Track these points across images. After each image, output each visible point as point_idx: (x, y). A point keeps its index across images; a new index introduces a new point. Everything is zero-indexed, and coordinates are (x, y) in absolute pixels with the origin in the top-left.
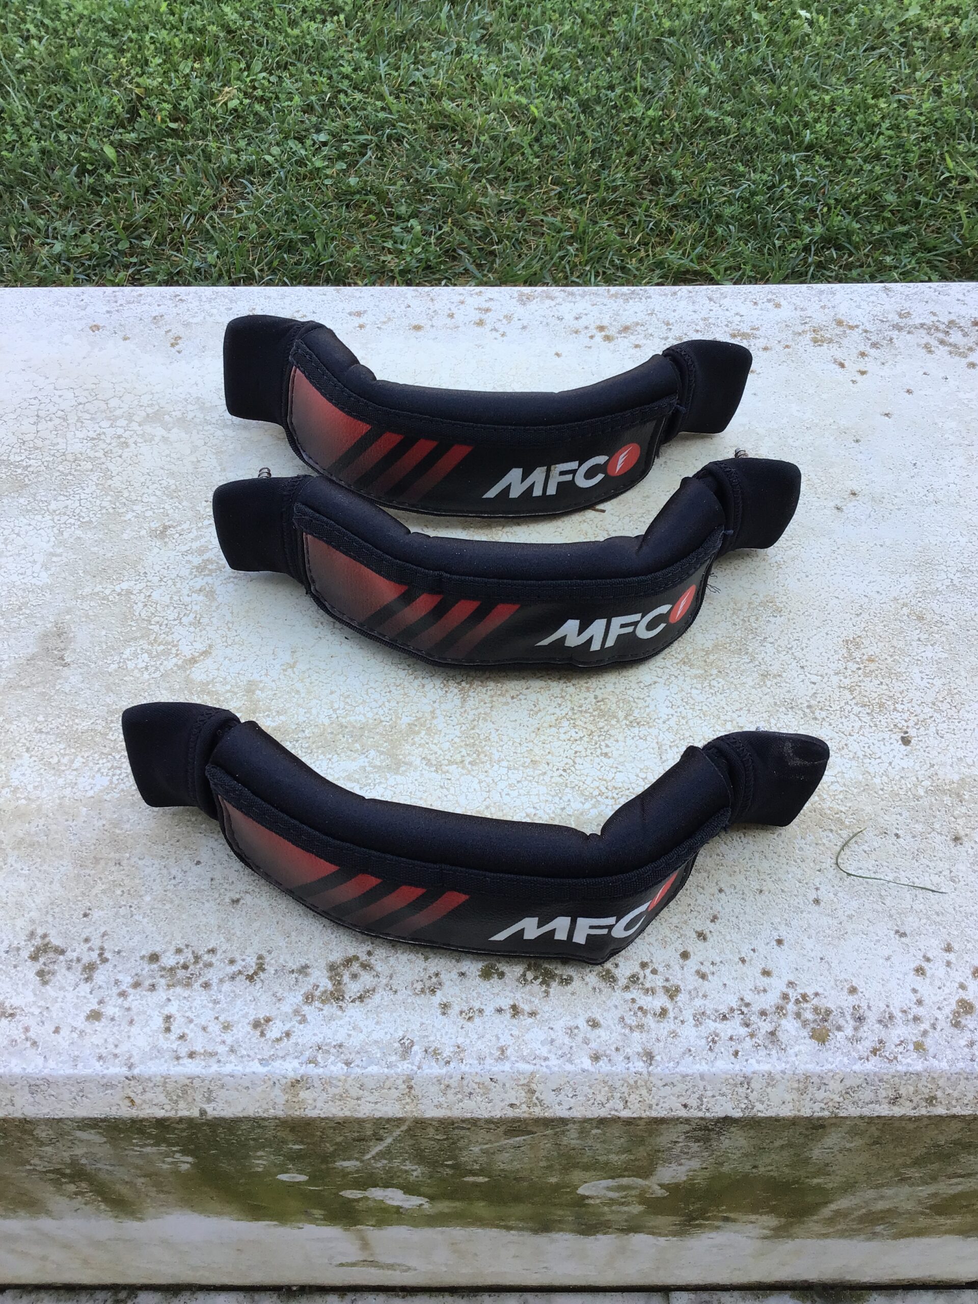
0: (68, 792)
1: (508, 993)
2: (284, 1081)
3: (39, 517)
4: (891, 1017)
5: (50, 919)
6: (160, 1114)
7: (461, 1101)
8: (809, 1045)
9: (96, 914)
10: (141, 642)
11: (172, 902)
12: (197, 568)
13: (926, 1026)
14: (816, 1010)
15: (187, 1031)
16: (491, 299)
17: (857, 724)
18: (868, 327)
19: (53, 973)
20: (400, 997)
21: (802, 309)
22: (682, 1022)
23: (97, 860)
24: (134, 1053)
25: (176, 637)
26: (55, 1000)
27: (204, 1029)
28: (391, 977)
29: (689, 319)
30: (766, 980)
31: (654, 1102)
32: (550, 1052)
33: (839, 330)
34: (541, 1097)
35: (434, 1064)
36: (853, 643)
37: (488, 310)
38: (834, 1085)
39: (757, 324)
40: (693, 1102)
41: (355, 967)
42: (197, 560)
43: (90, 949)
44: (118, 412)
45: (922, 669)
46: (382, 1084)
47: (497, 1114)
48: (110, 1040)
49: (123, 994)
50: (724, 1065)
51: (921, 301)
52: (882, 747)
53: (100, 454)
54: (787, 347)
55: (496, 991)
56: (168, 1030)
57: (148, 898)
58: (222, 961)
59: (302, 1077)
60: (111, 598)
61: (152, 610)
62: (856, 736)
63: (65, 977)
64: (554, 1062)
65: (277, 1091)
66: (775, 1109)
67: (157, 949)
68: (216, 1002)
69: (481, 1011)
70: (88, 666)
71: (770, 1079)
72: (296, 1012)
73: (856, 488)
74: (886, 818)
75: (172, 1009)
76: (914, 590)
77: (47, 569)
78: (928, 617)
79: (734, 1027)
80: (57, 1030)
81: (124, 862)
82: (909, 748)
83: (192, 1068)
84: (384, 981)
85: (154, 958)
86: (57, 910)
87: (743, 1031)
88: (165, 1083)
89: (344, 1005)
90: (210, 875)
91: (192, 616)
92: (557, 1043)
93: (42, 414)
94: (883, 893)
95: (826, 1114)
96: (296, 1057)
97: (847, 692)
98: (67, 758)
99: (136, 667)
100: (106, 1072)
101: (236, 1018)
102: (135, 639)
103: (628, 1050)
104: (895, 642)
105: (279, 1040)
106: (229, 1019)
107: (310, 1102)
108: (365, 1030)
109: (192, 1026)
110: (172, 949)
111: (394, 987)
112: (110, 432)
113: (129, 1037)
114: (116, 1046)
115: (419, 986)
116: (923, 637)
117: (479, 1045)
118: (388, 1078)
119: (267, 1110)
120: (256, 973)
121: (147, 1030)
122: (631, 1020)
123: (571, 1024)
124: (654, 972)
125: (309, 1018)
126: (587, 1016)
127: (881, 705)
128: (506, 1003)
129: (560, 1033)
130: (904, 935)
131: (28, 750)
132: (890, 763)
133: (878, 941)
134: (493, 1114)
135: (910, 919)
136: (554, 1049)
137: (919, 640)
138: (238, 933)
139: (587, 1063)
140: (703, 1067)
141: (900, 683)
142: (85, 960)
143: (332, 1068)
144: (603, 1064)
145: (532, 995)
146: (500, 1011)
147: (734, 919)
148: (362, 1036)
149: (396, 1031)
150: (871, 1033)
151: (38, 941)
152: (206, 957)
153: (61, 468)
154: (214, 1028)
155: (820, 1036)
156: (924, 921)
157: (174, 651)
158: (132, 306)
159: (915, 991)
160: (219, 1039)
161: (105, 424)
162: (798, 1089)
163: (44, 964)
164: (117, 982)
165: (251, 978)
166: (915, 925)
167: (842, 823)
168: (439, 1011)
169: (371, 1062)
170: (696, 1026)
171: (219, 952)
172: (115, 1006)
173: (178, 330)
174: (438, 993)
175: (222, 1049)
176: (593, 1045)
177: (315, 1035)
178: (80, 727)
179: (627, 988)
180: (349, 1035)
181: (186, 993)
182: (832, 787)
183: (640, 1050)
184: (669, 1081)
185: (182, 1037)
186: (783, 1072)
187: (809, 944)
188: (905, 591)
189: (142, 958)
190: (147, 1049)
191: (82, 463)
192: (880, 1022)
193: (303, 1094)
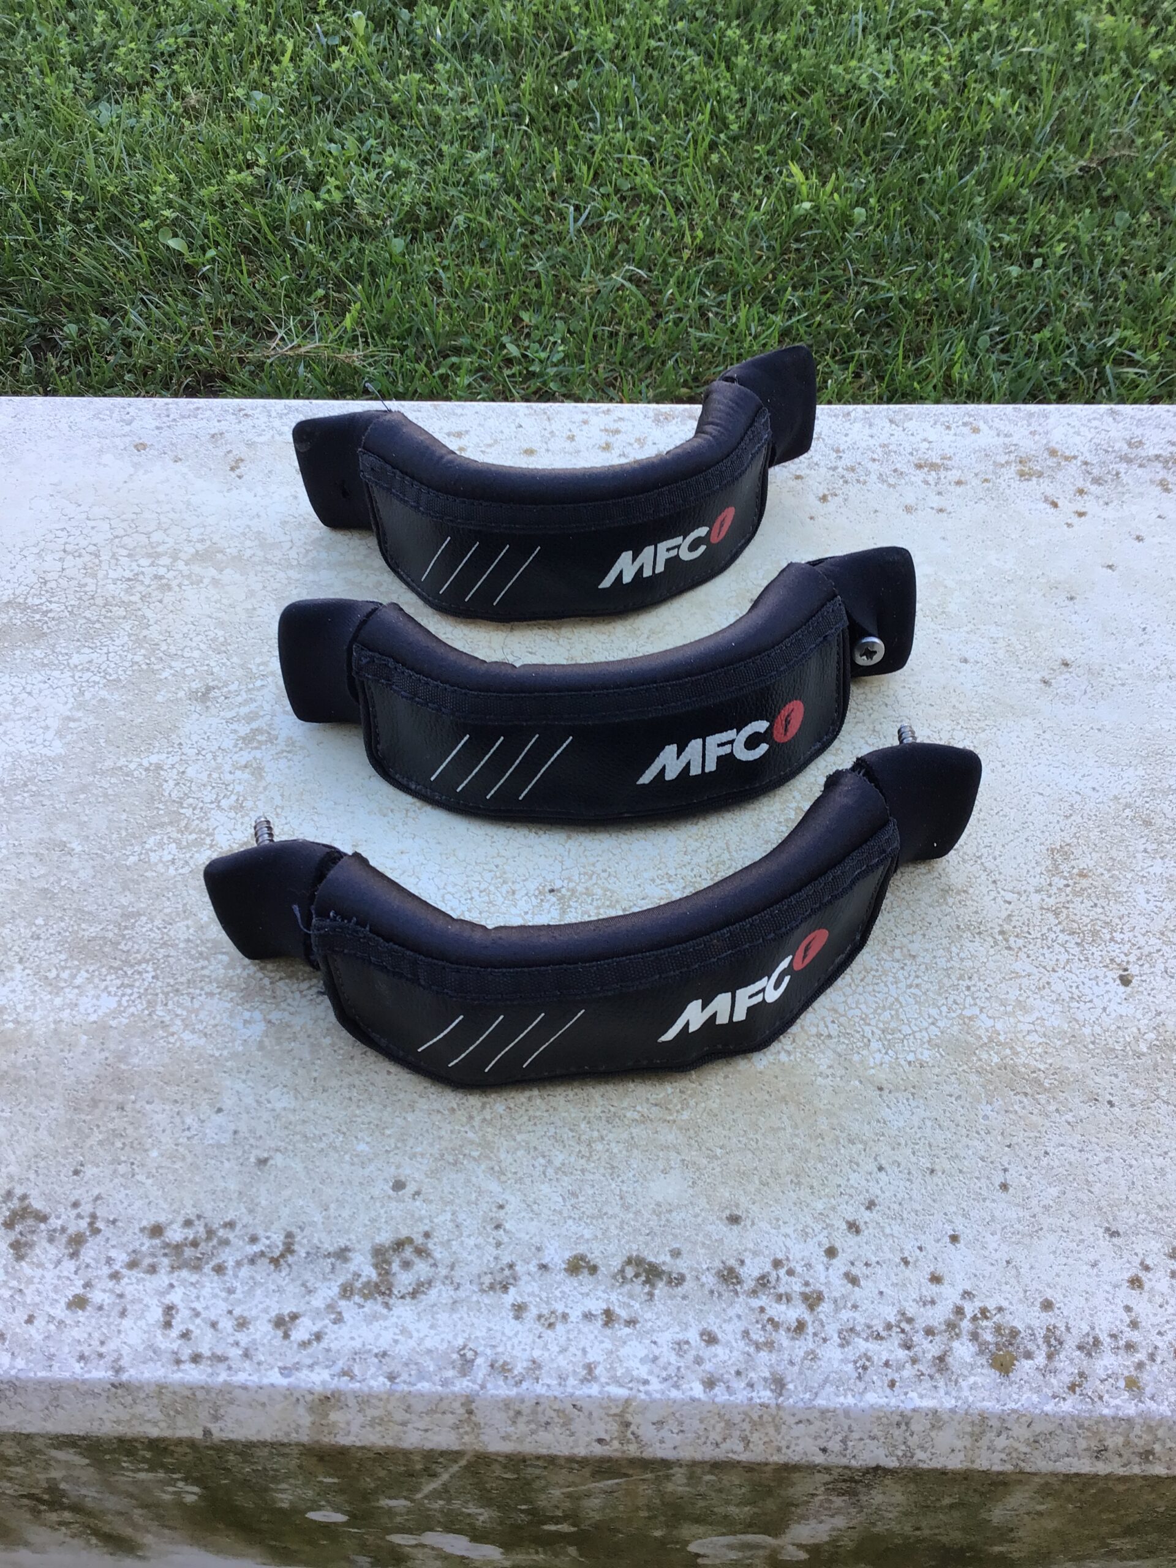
0: (65, 1014)
1: (600, 1293)
2: (309, 1398)
3: (56, 673)
4: (1097, 1342)
5: (32, 1176)
6: (154, 1432)
7: (533, 1432)
8: (987, 1376)
9: (90, 1171)
10: (169, 829)
11: (184, 1159)
12: (244, 739)
13: (1141, 1356)
14: (998, 1329)
15: (191, 1327)
16: (621, 419)
17: (1064, 957)
18: (1089, 458)
19: (31, 1245)
20: (462, 1294)
21: (1006, 436)
22: (825, 1340)
23: (95, 1103)
24: (124, 1352)
25: (212, 823)
26: (30, 1281)
27: (214, 1325)
28: (452, 1267)
29: (864, 445)
30: (935, 1288)
31: (783, 1444)
32: (651, 1373)
33: (1051, 462)
34: (639, 1432)
35: (501, 1383)
36: (1060, 853)
37: (617, 432)
38: (1020, 1432)
39: (949, 452)
40: (835, 1445)
41: (408, 1253)
42: (244, 729)
43: (79, 1216)
44: (160, 549)
45: (1148, 888)
46: (436, 1406)
47: (581, 1451)
48: (96, 1335)
49: (115, 1276)
50: (876, 1398)
51: (1158, 427)
52: (1095, 988)
53: (136, 598)
54: (986, 480)
55: (585, 1290)
56: (168, 1325)
57: (154, 1153)
58: (241, 1237)
59: (333, 1395)
60: (136, 773)
61: (186, 790)
62: (1061, 972)
63: (45, 1251)
64: (655, 1386)
65: (301, 1410)
66: (942, 1459)
67: (162, 1219)
68: (231, 1291)
69: (565, 1316)
70: (103, 857)
71: (936, 1419)
72: (331, 1307)
73: (1069, 657)
74: (1097, 1079)
75: (175, 1297)
76: (1140, 788)
77: (61, 737)
78: (1158, 821)
79: (890, 1350)
80: (30, 1320)
81: (128, 1107)
82: (1129, 989)
83: (193, 1374)
84: (444, 1272)
85: (157, 1231)
86: (42, 1164)
87: (902, 1354)
88: (160, 1392)
89: (391, 1302)
90: (232, 1127)
91: (234, 797)
92: (662, 1361)
93: (69, 548)
94: (1091, 1178)
95: (1008, 1467)
96: (327, 1367)
97: (1050, 915)
98: (67, 972)
99: (161, 861)
100: (87, 1376)
101: (254, 1313)
102: (162, 825)
103: (752, 1375)
104: (1114, 853)
105: (304, 1345)
106: (246, 1314)
107: (342, 1425)
108: (415, 1334)
109: (198, 1321)
110: (180, 1220)
111: (457, 1280)
112: (150, 571)
113: (119, 1332)
114: (102, 1343)
115: (487, 1280)
116: (1151, 847)
117: (562, 1361)
118: (441, 1400)
119: (288, 1434)
120: (282, 1256)
121: (142, 1323)
122: (758, 1336)
123: (680, 1337)
124: (791, 1273)
125: (346, 1315)
126: (701, 1328)
127: (1095, 933)
128: (596, 1306)
129: (665, 1349)
130: (1115, 1234)
131: (21, 961)
132: (1104, 1009)
133: (1082, 1241)
134: (576, 1451)
135: (1125, 1213)
136: (656, 1370)
137: (1145, 851)
138: (264, 1203)
139: (698, 1390)
140: (850, 1400)
141: (1119, 906)
142: (72, 1230)
143: (373, 1383)
144: (719, 1390)
145: (631, 1296)
146: (588, 1316)
147: (896, 1207)
148: (412, 1343)
149: (455, 1336)
150: (1069, 1363)
151: (15, 1204)
152: (221, 1233)
153: (87, 614)
154: (226, 1324)
155: (1003, 1365)
156: (1142, 1216)
157: (208, 841)
158: (186, 421)
159: (1128, 1309)
160: (231, 1340)
161: (145, 562)
162: (972, 1434)
163: (21, 1233)
164: (109, 1261)
165: (275, 1261)
166: (1132, 1221)
167: (1041, 1085)
168: (511, 1314)
169: (422, 1376)
170: (842, 1346)
171: (239, 1226)
172: (104, 1291)
173: (241, 451)
174: (512, 1290)
175: (235, 1353)
176: (708, 1366)
177: (352, 1338)
178: (86, 933)
179: (754, 1293)
180: (396, 1341)
181: (194, 1278)
182: (1028, 1038)
183: (768, 1375)
184: (803, 1417)
185: (185, 1335)
186: (953, 1411)
187: (992, 1242)
188: (1129, 788)
189: (142, 1230)
190: (141, 1349)
191: (114, 609)
192: (1080, 1348)
193: (334, 1416)
